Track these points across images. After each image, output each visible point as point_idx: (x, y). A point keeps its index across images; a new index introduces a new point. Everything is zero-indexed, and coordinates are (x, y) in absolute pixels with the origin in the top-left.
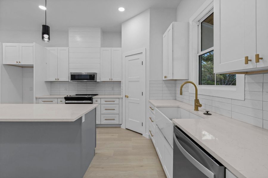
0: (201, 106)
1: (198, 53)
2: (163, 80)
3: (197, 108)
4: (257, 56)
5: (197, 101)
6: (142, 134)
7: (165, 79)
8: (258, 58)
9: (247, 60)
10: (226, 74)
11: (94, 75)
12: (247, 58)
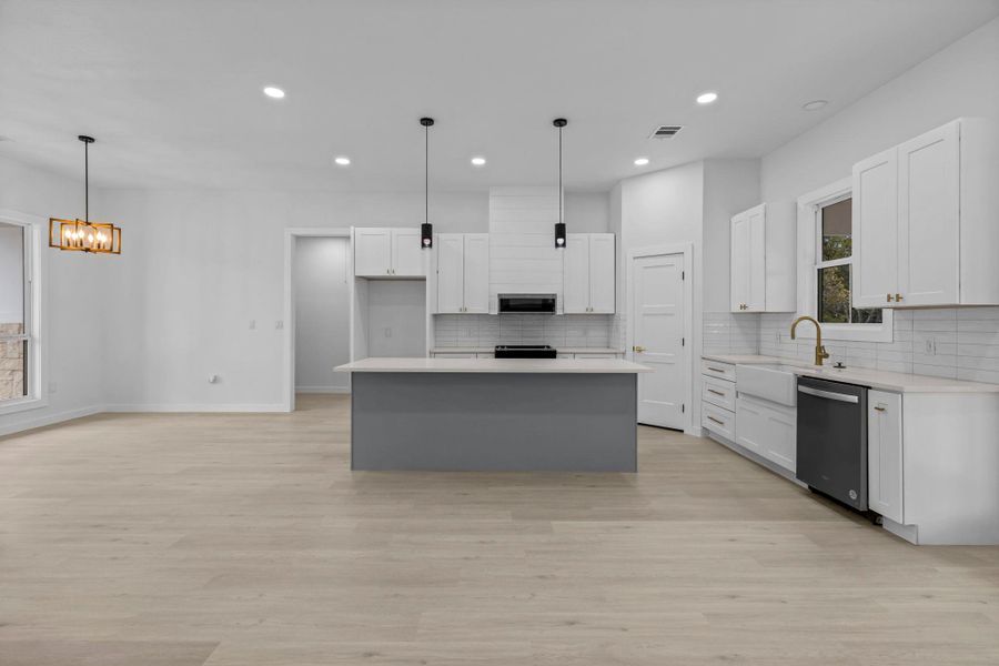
0: (827, 356)
1: (816, 264)
2: (733, 313)
3: (821, 360)
4: (897, 295)
5: (819, 348)
6: (682, 431)
7: (743, 310)
8: (898, 298)
9: (889, 298)
10: (870, 310)
11: (554, 300)
12: (889, 296)
